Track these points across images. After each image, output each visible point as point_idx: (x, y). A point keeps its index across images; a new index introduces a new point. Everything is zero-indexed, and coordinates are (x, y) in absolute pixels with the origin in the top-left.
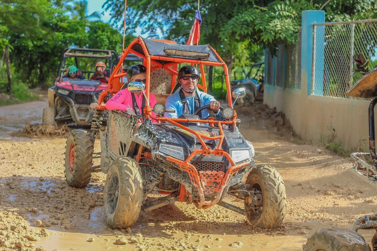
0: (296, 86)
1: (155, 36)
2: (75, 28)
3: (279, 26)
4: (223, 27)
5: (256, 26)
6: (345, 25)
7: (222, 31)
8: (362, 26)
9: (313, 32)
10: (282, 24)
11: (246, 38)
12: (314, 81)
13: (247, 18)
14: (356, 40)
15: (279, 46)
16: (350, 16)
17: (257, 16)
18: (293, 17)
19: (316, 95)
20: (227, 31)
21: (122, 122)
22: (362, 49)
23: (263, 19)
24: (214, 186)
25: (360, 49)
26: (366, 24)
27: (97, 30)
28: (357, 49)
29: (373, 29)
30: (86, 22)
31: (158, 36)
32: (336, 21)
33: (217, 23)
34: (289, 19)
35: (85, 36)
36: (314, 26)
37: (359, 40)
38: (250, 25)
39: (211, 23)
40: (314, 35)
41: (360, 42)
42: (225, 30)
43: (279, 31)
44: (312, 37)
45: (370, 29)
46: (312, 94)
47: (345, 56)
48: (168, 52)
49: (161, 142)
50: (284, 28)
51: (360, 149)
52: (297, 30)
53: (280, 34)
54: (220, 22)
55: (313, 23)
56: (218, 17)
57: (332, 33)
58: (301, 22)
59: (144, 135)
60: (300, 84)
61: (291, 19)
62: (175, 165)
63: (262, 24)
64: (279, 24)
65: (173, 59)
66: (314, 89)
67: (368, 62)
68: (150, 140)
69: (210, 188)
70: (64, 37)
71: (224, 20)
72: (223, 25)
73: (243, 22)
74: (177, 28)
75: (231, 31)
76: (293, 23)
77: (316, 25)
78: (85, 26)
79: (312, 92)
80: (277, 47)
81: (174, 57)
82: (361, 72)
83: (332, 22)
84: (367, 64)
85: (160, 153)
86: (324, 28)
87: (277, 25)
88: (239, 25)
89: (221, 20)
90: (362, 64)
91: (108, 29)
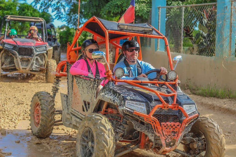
0: (148, 45)
1: (60, 13)
2: (10, 7)
3: (137, 8)
4: (103, 8)
5: (124, 8)
6: (179, 8)
7: (102, 10)
8: (189, 8)
9: (159, 12)
10: (140, 7)
11: (117, 15)
12: (159, 42)
13: (118, 2)
14: (185, 17)
15: (138, 20)
16: (182, 2)
17: (124, 1)
18: (147, 2)
19: (160, 51)
20: (105, 10)
21: (85, 84)
22: (189, 23)
23: (128, 4)
24: (173, 134)
25: (187, 23)
26: (191, 7)
27: (24, 9)
28: (186, 23)
29: (196, 11)
30: (17, 4)
31: (62, 13)
32: (173, 5)
33: (99, 6)
34: (144, 4)
35: (16, 13)
36: (159, 8)
37: (187, 17)
38: (120, 7)
39: (96, 5)
40: (159, 14)
41: (187, 19)
42: (104, 10)
43: (138, 11)
44: (158, 15)
45: (194, 11)
46: (158, 51)
47: (179, 27)
48: (121, 27)
49: (127, 99)
50: (141, 9)
51: (187, 85)
52: (149, 11)
53: (138, 12)
54: (101, 5)
55: (158, 7)
56: (100, 2)
57: (171, 12)
58: (151, 5)
59: (110, 94)
60: (151, 44)
61: (145, 4)
62: (140, 118)
63: (127, 7)
64: (138, 6)
65: (125, 33)
66: (159, 47)
67: (192, 31)
68: (116, 98)
69: (169, 137)
70: (3, 13)
71: (103, 4)
72: (103, 7)
73: (115, 5)
74: (74, 8)
75: (108, 11)
76: (147, 6)
77: (161, 8)
78: (16, 6)
79: (158, 49)
80: (137, 21)
81: (126, 32)
82: (188, 37)
83: (171, 6)
84: (192, 32)
85: (126, 109)
86: (166, 10)
87: (137, 7)
88: (113, 7)
89: (102, 4)
90: (189, 32)
91: (31, 8)
